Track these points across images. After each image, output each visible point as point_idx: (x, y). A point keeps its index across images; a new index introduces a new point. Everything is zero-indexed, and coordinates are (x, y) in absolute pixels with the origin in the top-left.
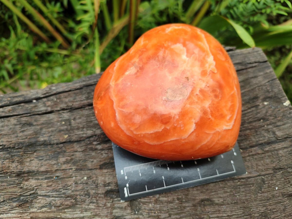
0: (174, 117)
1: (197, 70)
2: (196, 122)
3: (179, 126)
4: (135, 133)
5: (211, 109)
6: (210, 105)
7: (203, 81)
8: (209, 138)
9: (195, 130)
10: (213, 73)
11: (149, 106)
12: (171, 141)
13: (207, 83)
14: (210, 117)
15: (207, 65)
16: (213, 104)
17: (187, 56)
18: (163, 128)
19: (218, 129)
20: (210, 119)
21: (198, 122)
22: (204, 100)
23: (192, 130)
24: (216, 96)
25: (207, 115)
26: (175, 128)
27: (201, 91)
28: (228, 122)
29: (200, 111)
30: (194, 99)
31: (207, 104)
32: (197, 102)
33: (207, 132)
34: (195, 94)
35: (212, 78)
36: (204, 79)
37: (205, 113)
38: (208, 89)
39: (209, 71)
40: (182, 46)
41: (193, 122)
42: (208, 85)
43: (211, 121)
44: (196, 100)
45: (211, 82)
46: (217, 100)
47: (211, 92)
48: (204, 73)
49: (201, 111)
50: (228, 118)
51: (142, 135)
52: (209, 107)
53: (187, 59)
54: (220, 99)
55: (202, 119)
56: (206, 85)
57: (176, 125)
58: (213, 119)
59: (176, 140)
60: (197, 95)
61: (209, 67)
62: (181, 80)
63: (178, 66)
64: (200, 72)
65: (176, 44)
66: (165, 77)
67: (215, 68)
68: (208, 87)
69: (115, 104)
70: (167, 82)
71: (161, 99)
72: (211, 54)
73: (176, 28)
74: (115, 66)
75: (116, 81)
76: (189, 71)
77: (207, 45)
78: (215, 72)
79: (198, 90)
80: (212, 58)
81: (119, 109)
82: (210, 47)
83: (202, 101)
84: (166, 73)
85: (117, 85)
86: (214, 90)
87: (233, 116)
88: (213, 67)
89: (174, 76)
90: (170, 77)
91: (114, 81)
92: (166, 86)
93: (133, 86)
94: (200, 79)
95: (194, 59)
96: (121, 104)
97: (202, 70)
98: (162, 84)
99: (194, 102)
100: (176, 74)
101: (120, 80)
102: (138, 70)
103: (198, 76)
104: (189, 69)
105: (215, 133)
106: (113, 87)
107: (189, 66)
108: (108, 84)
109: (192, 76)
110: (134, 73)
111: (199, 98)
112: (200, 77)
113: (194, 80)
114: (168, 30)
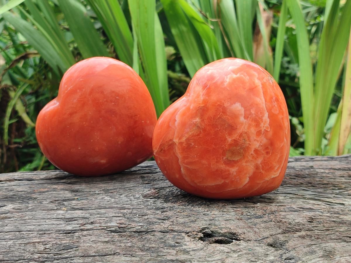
0: (232, 174)
1: (253, 130)
2: (250, 176)
3: (236, 180)
4: (198, 184)
5: (263, 164)
6: (262, 161)
7: (258, 141)
8: (259, 186)
9: (248, 182)
10: (267, 131)
11: (212, 165)
12: (228, 191)
13: (261, 142)
14: (262, 171)
15: (262, 125)
16: (265, 160)
17: (245, 118)
18: (223, 181)
19: (267, 179)
20: (261, 172)
22: (257, 157)
23: (246, 182)
24: (267, 153)
25: (259, 170)
26: (232, 182)
27: (256, 151)
28: (275, 172)
29: (253, 168)
30: (250, 158)
31: (259, 161)
32: (252, 161)
33: (258, 182)
34: (250, 153)
35: (266, 137)
36: (258, 139)
37: (257, 167)
38: (261, 147)
39: (263, 130)
40: (241, 106)
41: (247, 176)
42: (261, 145)
43: (262, 173)
44: (251, 159)
45: (265, 141)
46: (268, 156)
47: (263, 150)
48: (259, 133)
49: (255, 167)
50: (276, 168)
51: (205, 187)
52: (261, 164)
53: (245, 120)
54: (270, 154)
55: (254, 173)
56: (260, 145)
57: (233, 180)
58: (263, 172)
59: (233, 190)
60: (252, 154)
61: (264, 127)
62: (239, 142)
63: (236, 128)
64: (255, 133)
65: (235, 104)
66: (226, 139)
67: (269, 126)
68: (262, 146)
69: (180, 160)
70: (227, 144)
71: (222, 159)
72: (266, 111)
73: (235, 76)
74: (175, 120)
75: (180, 139)
76: (246, 133)
77: (264, 100)
78: (269, 130)
79: (253, 150)
80: (266, 115)
81: (184, 165)
82: (266, 101)
83: (256, 159)
84: (226, 135)
85: (181, 143)
86: (267, 148)
87: (280, 165)
88: (267, 125)
89: (233, 139)
90: (230, 140)
91: (178, 139)
92: (226, 148)
93: (196, 146)
94: (255, 140)
95: (251, 120)
96: (186, 161)
97: (257, 131)
98: (223, 146)
99: (249, 161)
100: (235, 136)
101: (184, 139)
102: (201, 131)
103: (253, 137)
104: (246, 131)
105: (264, 182)
106: (177, 144)
107: (246, 128)
108: (171, 140)
109: (249, 137)
110: (197, 134)
111: (253, 157)
112: (255, 138)
113: (250, 141)
114: (227, 81)
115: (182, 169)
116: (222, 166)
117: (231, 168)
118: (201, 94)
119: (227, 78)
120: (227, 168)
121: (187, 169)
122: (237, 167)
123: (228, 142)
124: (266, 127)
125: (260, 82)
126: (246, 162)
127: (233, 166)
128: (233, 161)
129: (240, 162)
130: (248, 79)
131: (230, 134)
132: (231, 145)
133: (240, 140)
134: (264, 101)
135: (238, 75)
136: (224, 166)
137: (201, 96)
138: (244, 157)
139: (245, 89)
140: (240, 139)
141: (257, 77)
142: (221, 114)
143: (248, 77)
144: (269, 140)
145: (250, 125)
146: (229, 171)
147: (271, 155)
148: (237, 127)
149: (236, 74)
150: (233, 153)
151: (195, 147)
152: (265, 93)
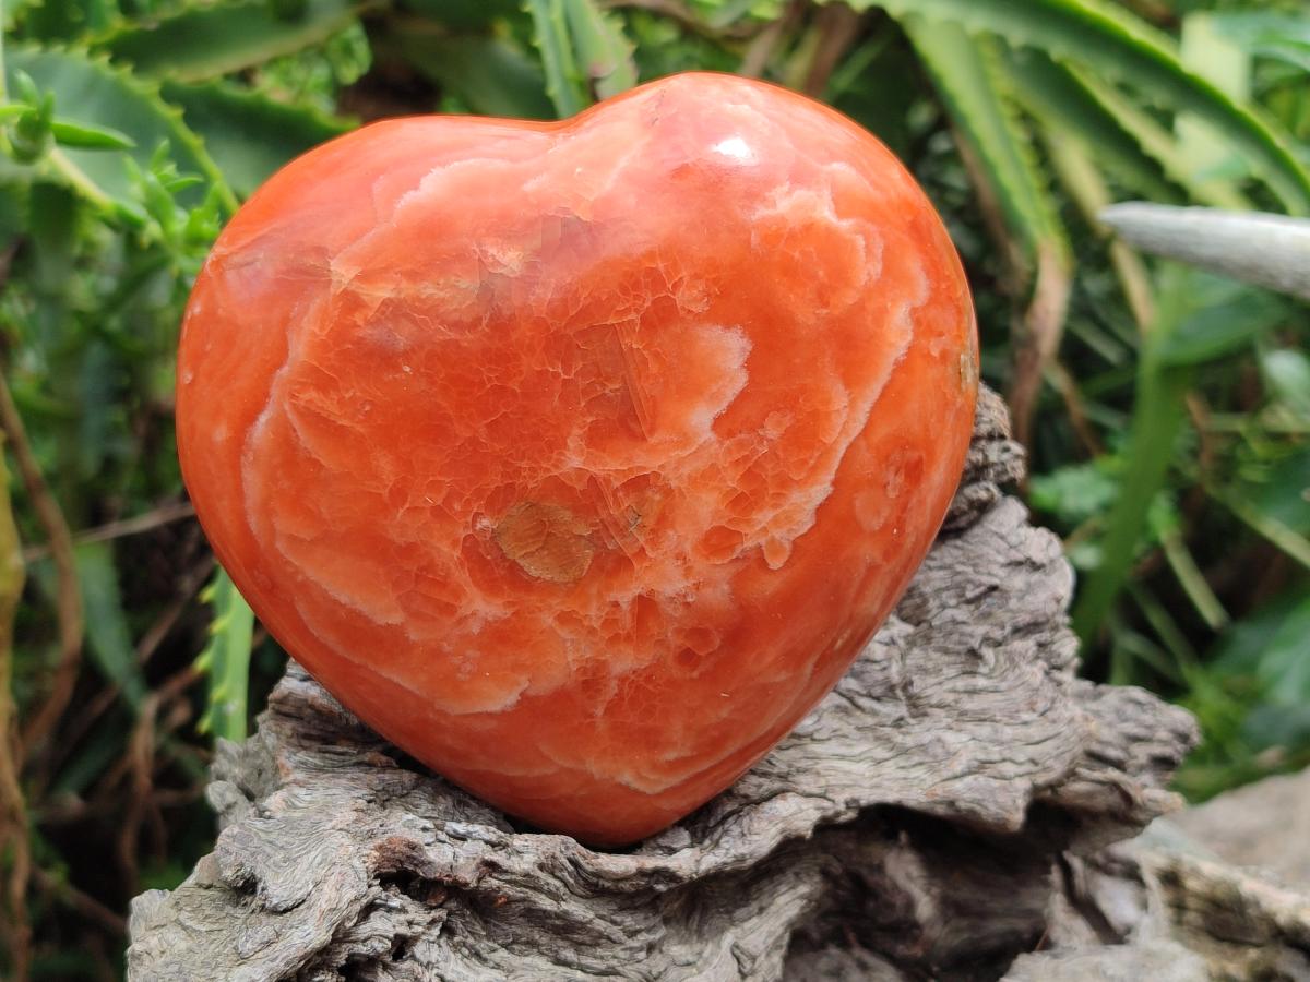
0: (462, 620)
1: (707, 508)
2: (531, 693)
3: (457, 660)
4: (281, 546)
5: (626, 689)
6: (634, 672)
7: (688, 572)
8: (537, 772)
9: (504, 713)
10: (762, 563)
11: (407, 506)
12: (389, 681)
13: (697, 586)
14: (600, 711)
15: (764, 517)
16: (649, 679)
17: (717, 423)
18: (396, 618)
19: (595, 767)
20: (591, 716)
21: (537, 698)
22: (628, 638)
23: (494, 707)
24: (687, 657)
25: (590, 698)
26: (436, 655)
27: (646, 605)
28: (655, 767)
29: (574, 667)
30: (593, 611)
31: (625, 662)
32: (592, 631)
33: (545, 749)
34: (612, 596)
35: (738, 582)
36: (701, 565)
37: (591, 680)
38: (679, 613)
39: (749, 544)
40: (742, 360)
41: (518, 685)
42: (690, 600)
43: (592, 726)
44: (596, 625)
45: (718, 594)
46: (677, 672)
47: (678, 631)
48: (719, 541)
49: (584, 670)
50: (671, 755)
51: (300, 578)
52: (622, 679)
53: (707, 435)
54: (695, 674)
55: (561, 696)
56: (685, 596)
57: (447, 648)
58: (602, 725)
60: (616, 604)
61: (765, 530)
62: (606, 506)
63: (644, 439)
64: (707, 527)
65: (728, 325)
66: (557, 445)
67: (788, 546)
68: (687, 605)
69: (284, 371)
70: (548, 470)
71: (470, 519)
72: (831, 476)
73: (826, 214)
74: (415, 185)
75: (364, 277)
76: (668, 492)
77: (861, 418)
78: (776, 564)
79: (637, 592)
80: (820, 491)
81: (287, 407)
82: (865, 432)
83: (614, 639)
84: (576, 431)
85: (351, 302)
86: (699, 633)
88: (784, 536)
89: (593, 469)
90: (574, 460)
91: (355, 271)
92: (531, 485)
93: (407, 369)
94: (681, 556)
95: (737, 456)
96: (311, 395)
97: (723, 523)
98: (524, 464)
99: (581, 621)
100: (612, 466)
101: (381, 292)
102: (480, 319)
103: (684, 535)
104: (674, 484)
105: (571, 771)
106: (332, 290)
107: (686, 470)
108: (321, 251)
109: (663, 520)
110: (455, 316)
111: (609, 623)
112: (688, 547)
113: (654, 543)
114: (774, 205)
115: (263, 418)
116: (445, 547)
117: (475, 590)
118: (623, 162)
119: (789, 193)
120: (462, 577)
121: (285, 439)
122: (509, 604)
123: (556, 467)
124: (773, 540)
125: (910, 338)
126: (564, 618)
127: (491, 587)
128: (514, 568)
129: (534, 598)
130: (869, 274)
131: (596, 438)
132: (559, 487)
133: (618, 503)
134: (857, 428)
135: (845, 225)
136: (457, 554)
137: (614, 174)
138: (577, 587)
139: (826, 305)
140: (620, 494)
141: (918, 303)
142: (629, 321)
143: (876, 268)
144: (742, 607)
145: (710, 474)
146: (458, 593)
147: (692, 680)
148: (652, 431)
149: (840, 214)
150: (544, 533)
151: (397, 368)
152: (889, 400)
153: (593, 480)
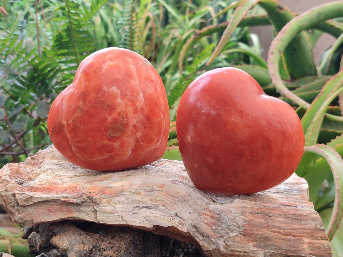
0: (116, 148)
1: (130, 109)
2: (132, 148)
3: (120, 153)
4: (88, 159)
5: (142, 138)
6: (141, 135)
7: (135, 118)
8: (143, 157)
9: (131, 154)
10: (143, 109)
11: (97, 141)
12: (116, 162)
13: (138, 119)
14: (142, 143)
15: (138, 104)
16: (144, 134)
17: (122, 99)
18: (109, 155)
19: (148, 150)
20: (141, 145)
21: (133, 148)
23: (130, 154)
24: (145, 128)
25: (139, 142)
26: (117, 155)
27: (135, 126)
28: (155, 143)
29: (134, 141)
30: (129, 133)
31: (139, 135)
32: (131, 135)
33: (141, 153)
34: (130, 129)
35: (142, 113)
36: (136, 116)
37: (137, 141)
39: (139, 108)
40: (117, 89)
41: (130, 149)
42: (139, 121)
43: (143, 145)
45: (141, 117)
46: (146, 130)
47: (141, 125)
48: (136, 111)
50: (156, 140)
51: (94, 161)
52: (141, 137)
53: (122, 101)
54: (148, 128)
55: (136, 146)
57: (118, 153)
58: (144, 144)
59: (119, 162)
62: (118, 120)
63: (115, 108)
64: (132, 111)
65: (112, 87)
66: (106, 118)
67: (144, 104)
68: (139, 122)
69: (70, 140)
70: (108, 122)
71: (105, 136)
72: (141, 92)
73: (111, 63)
74: (63, 105)
75: (67, 121)
76: (124, 112)
77: (138, 82)
78: (145, 108)
79: (132, 126)
80: (141, 95)
81: (74, 144)
82: (140, 83)
83: (135, 133)
84: (107, 115)
85: (69, 125)
86: (144, 124)
87: (159, 137)
88: (142, 103)
89: (113, 117)
90: (110, 119)
91: (66, 121)
92: (108, 126)
93: (82, 126)
94: (133, 117)
95: (127, 100)
96: (75, 140)
97: (133, 109)
98: (105, 124)
99: (129, 135)
100: (115, 115)
101: (71, 121)
102: (84, 113)
103: (131, 115)
104: (123, 110)
105: (146, 153)
106: (65, 126)
107: (123, 107)
108: (60, 123)
109: (127, 115)
110: (81, 115)
111: (133, 132)
112: (132, 115)
113: (128, 119)
114: (104, 68)
115: (72, 147)
116: (106, 142)
117: (114, 143)
118: (83, 80)
119: (105, 65)
120: (111, 143)
121: (77, 147)
122: (119, 141)
123: (109, 121)
124: (141, 105)
125: (135, 67)
126: (127, 137)
127: (116, 141)
128: (115, 137)
129: (121, 138)
130: (123, 65)
131: (110, 114)
132: (111, 123)
133: (120, 118)
134: (138, 84)
135: (115, 62)
136: (108, 141)
137: (83, 82)
138: (124, 133)
139: (121, 73)
140: (119, 117)
141: (132, 63)
142: (100, 97)
143: (123, 63)
144: (146, 116)
145: (127, 105)
146: (112, 145)
147: (149, 129)
148: (115, 107)
149: (112, 62)
150: (115, 130)
151: (81, 128)
152: (139, 76)
153: (114, 118)
